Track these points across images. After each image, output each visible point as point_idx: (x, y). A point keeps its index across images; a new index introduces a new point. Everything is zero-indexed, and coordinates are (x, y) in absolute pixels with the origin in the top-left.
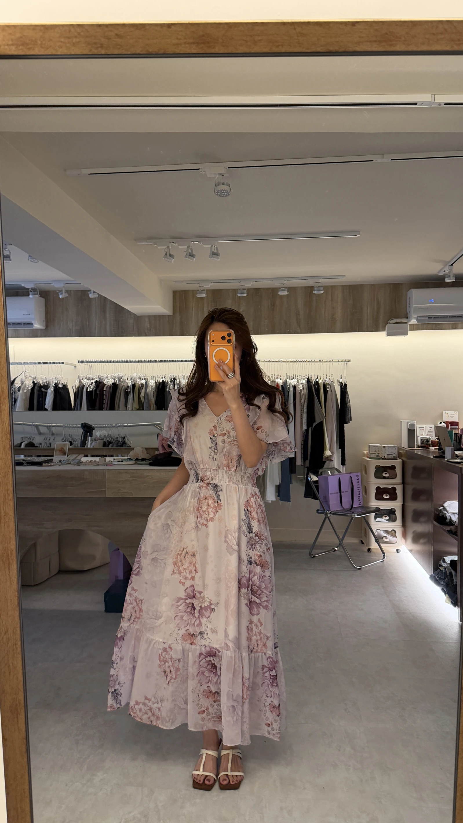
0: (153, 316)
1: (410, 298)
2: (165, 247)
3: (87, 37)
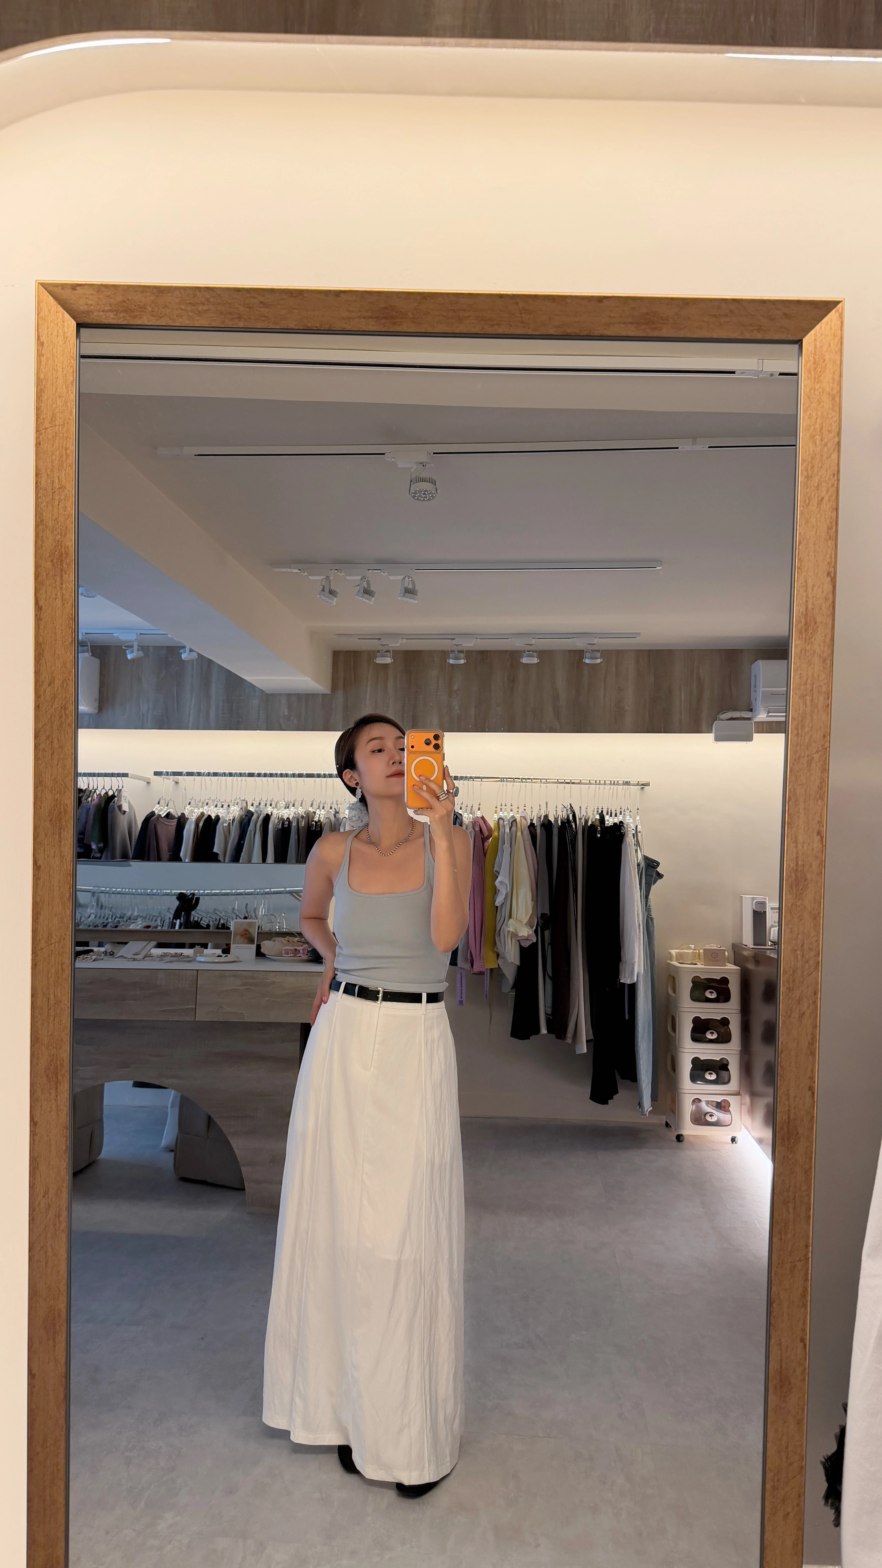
0: (294, 694)
1: (755, 676)
2: (321, 578)
3: (219, 304)
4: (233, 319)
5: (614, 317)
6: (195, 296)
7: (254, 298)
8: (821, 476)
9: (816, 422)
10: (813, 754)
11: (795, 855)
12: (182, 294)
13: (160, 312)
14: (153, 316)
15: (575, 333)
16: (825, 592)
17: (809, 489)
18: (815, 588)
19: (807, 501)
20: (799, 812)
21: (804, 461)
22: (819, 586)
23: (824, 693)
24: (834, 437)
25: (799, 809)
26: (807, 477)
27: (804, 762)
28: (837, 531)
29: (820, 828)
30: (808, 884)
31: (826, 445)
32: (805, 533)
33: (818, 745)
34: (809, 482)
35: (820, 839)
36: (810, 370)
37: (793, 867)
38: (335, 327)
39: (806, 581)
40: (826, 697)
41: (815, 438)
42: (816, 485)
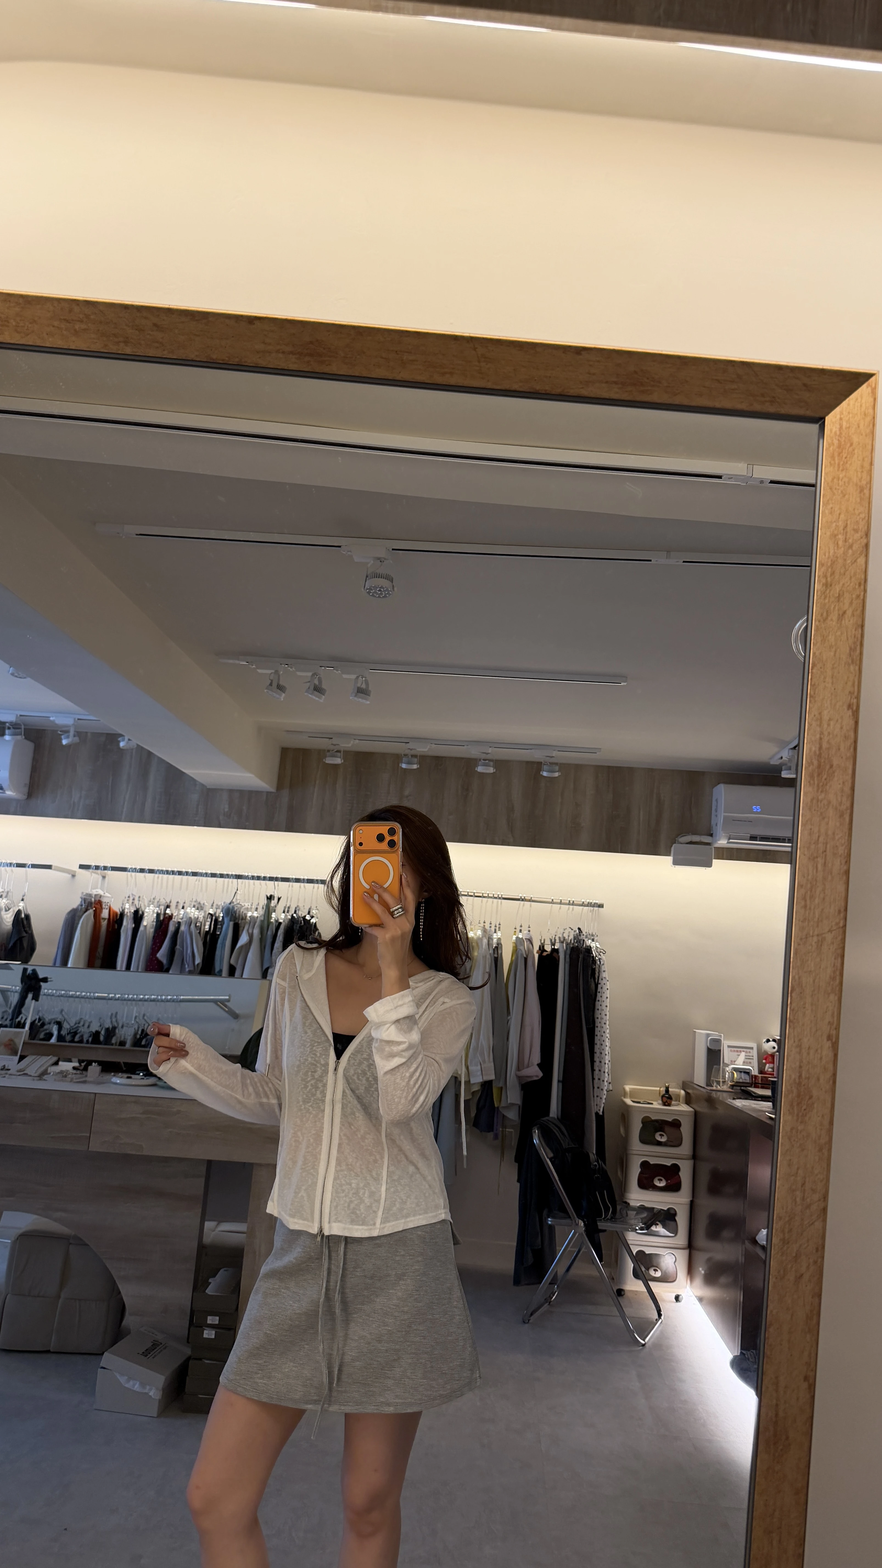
0: (236, 790)
1: (717, 800)
2: (269, 672)
3: (101, 322)
4: (118, 343)
5: (594, 374)
6: (71, 311)
7: (146, 318)
8: (844, 584)
9: (839, 518)
10: (824, 933)
11: (798, 1064)
12: (54, 307)
13: (26, 328)
14: (18, 332)
15: (546, 390)
16: (844, 727)
17: (827, 601)
18: (832, 723)
19: (825, 614)
20: (804, 1008)
21: (822, 565)
22: (837, 721)
23: (841, 856)
24: (862, 538)
25: (805, 1004)
26: (827, 585)
27: (813, 943)
28: (861, 654)
29: (831, 1032)
30: (813, 1104)
31: (851, 547)
32: (820, 654)
33: (832, 922)
34: (828, 592)
35: (830, 1045)
36: (833, 454)
37: (795, 1080)
38: (245, 362)
39: (820, 714)
40: (843, 861)
41: (837, 537)
42: (837, 595)
